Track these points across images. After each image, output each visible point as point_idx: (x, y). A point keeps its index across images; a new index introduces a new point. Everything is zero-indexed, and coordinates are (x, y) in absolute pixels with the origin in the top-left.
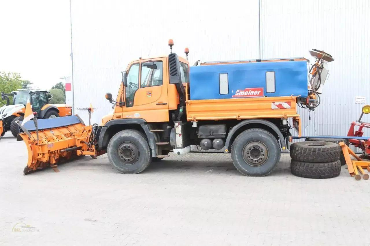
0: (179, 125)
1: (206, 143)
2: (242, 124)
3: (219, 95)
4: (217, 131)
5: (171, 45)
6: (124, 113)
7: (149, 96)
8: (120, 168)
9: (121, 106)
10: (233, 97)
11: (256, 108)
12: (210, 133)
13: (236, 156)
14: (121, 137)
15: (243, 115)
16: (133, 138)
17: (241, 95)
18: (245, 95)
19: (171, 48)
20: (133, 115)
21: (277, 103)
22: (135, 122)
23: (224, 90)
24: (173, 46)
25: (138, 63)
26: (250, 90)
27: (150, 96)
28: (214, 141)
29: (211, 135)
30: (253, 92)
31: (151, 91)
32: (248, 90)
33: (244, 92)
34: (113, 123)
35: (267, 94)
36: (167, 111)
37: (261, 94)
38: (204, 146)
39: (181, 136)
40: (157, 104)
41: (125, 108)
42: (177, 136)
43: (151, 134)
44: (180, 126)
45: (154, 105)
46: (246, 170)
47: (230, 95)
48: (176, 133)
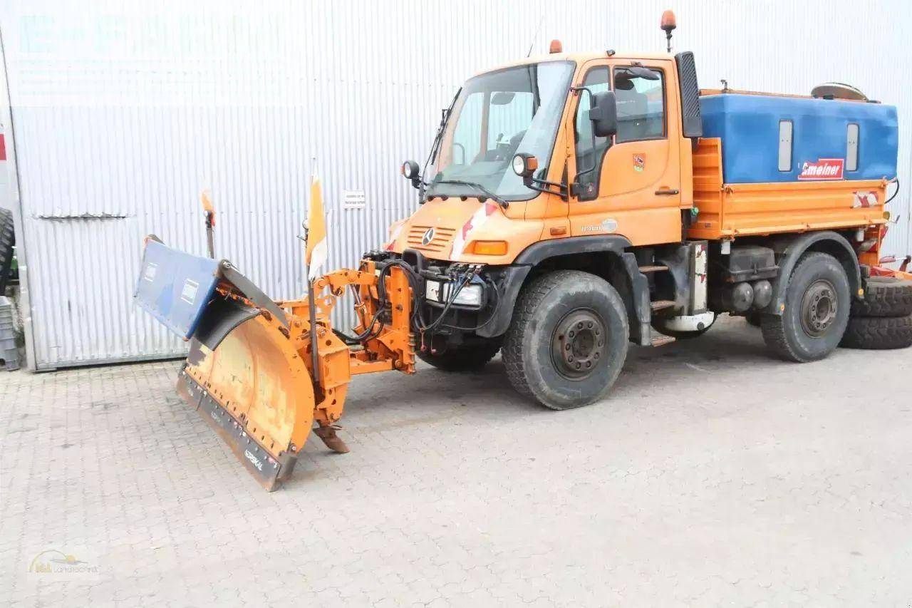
0: (702, 250)
1: (748, 292)
2: (809, 241)
3: (777, 175)
4: (763, 262)
5: (669, 28)
6: (574, 219)
7: (638, 169)
9: (564, 199)
10: (799, 179)
11: (834, 205)
12: (753, 267)
13: (793, 318)
14: (569, 294)
16: (600, 294)
17: (811, 174)
18: (819, 173)
19: (669, 37)
20: (600, 222)
21: (862, 196)
22: (609, 246)
23: (784, 160)
24: (673, 32)
25: (607, 67)
26: (826, 164)
27: (641, 169)
28: (759, 286)
29: (756, 272)
30: (829, 168)
31: (643, 155)
32: (823, 164)
33: (815, 168)
34: (550, 253)
35: (848, 175)
36: (677, 211)
37: (839, 174)
38: (744, 300)
39: (705, 279)
40: (657, 194)
41: (574, 203)
42: (698, 279)
43: (642, 277)
44: (704, 254)
45: (649, 196)
46: (806, 349)
47: (794, 174)
48: (696, 272)
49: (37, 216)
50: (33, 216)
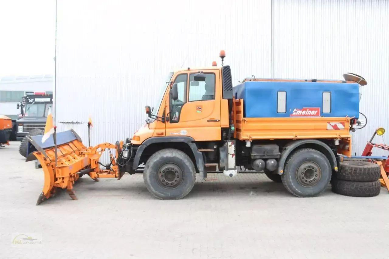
0: (232, 144)
1: (261, 163)
2: (298, 144)
3: (276, 114)
4: (272, 151)
5: (223, 57)
6: (167, 130)
7: (198, 112)
8: (160, 194)
9: (164, 122)
10: (290, 116)
11: (313, 128)
12: (264, 153)
13: (290, 177)
14: (163, 157)
15: (300, 135)
16: (178, 158)
17: (299, 114)
18: (303, 114)
19: (223, 60)
20: (179, 131)
21: (333, 124)
22: (182, 140)
23: (282, 108)
24: (224, 58)
26: (308, 110)
27: (200, 112)
28: (269, 161)
29: (266, 155)
30: (310, 112)
31: (202, 106)
32: (306, 110)
33: (301, 112)
34: (154, 141)
35: (323, 114)
36: (219, 128)
37: (317, 114)
38: (258, 167)
39: (234, 156)
40: (208, 121)
41: (168, 124)
42: (230, 156)
43: (199, 154)
44: (233, 146)
45: (204, 122)
46: (300, 192)
47: (287, 114)
48: (229, 153)
49: (59, 122)
50: (58, 121)
